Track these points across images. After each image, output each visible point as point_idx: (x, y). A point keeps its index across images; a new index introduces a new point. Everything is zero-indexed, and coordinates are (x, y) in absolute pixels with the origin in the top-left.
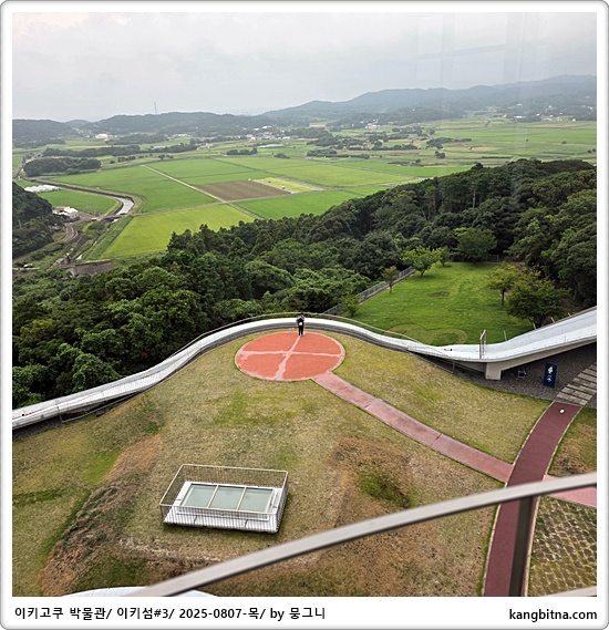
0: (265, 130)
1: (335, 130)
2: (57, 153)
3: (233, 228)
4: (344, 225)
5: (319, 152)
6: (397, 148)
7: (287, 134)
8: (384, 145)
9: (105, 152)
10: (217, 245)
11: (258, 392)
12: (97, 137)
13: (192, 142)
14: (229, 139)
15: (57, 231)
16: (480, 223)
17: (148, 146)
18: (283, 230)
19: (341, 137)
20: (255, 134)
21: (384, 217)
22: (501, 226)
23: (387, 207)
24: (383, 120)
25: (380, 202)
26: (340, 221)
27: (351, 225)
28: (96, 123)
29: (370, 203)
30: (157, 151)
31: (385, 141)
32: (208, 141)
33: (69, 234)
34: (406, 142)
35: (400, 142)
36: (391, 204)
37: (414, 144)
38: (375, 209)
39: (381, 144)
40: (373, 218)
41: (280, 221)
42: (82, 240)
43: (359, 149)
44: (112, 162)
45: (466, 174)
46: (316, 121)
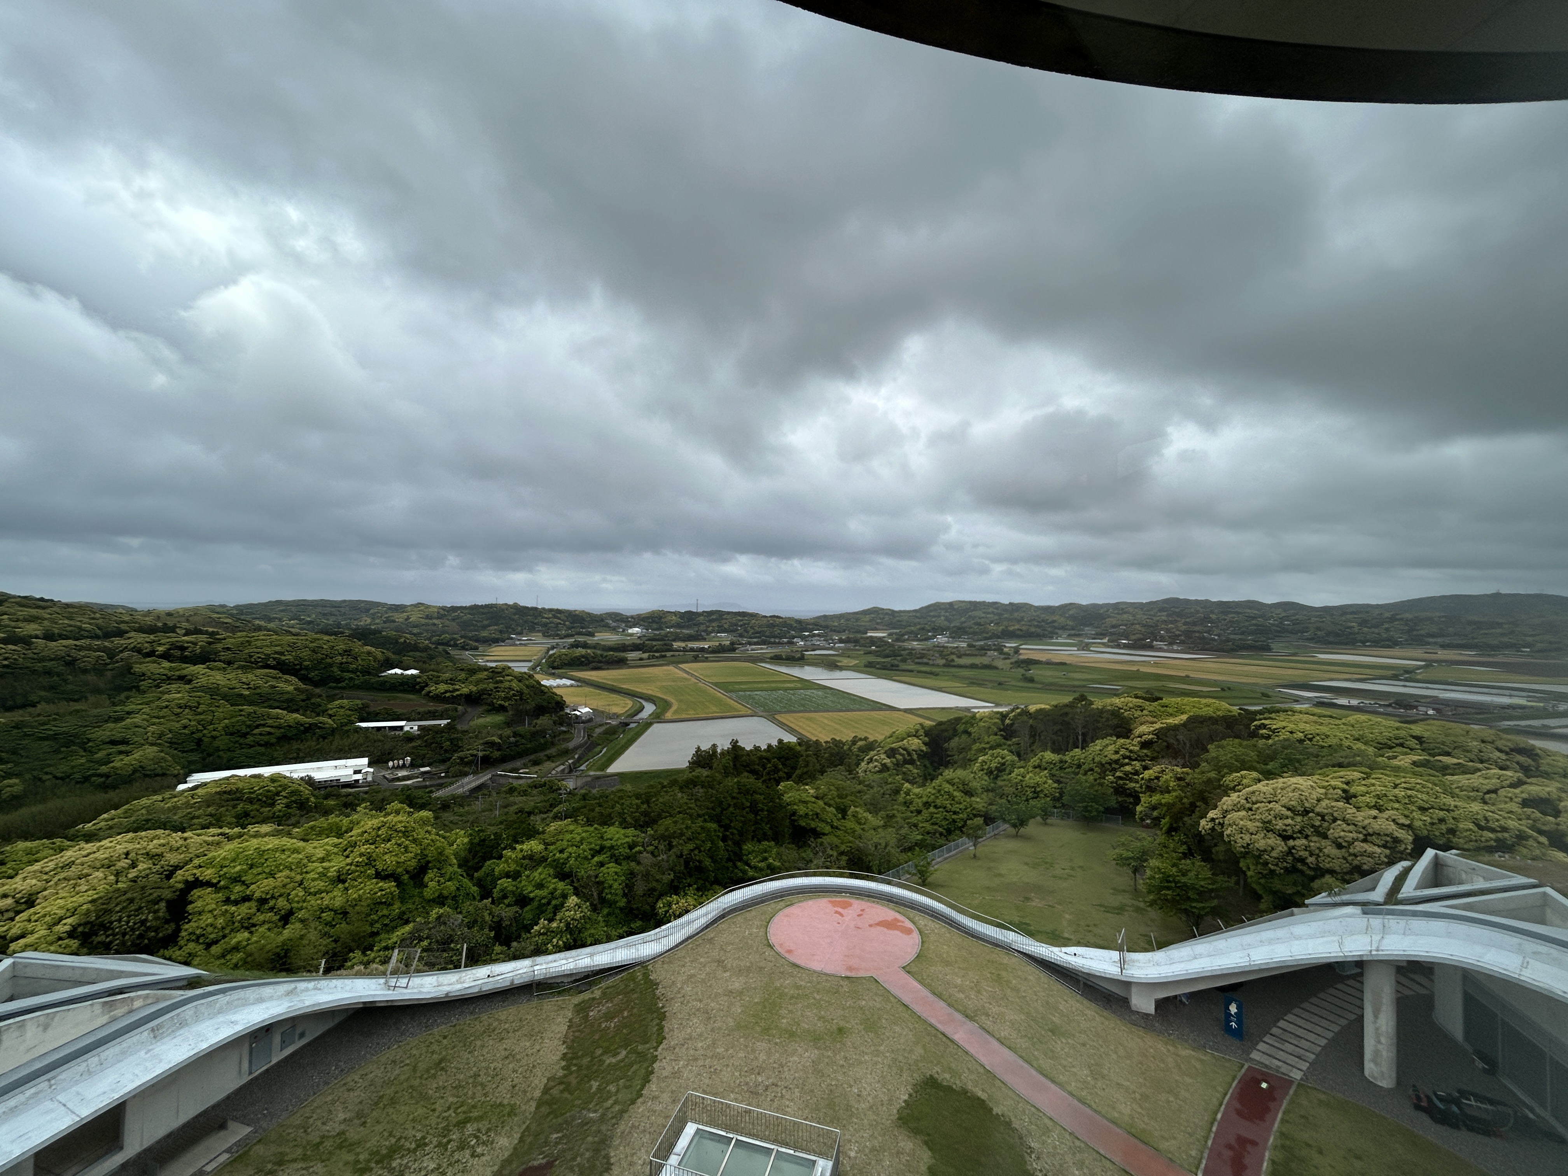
0: (815, 635)
1: (897, 640)
2: (585, 646)
3: (770, 746)
4: (909, 754)
5: (878, 663)
6: (973, 666)
7: (841, 641)
8: (959, 661)
9: (636, 647)
10: (747, 766)
11: (798, 987)
12: (630, 631)
13: (732, 643)
14: (774, 643)
15: (565, 732)
16: (1092, 770)
17: (683, 644)
18: (832, 754)
19: (905, 650)
20: (803, 638)
21: (961, 750)
22: (1120, 778)
23: (964, 737)
24: (957, 633)
25: (955, 730)
26: (905, 749)
27: (919, 755)
28: (632, 617)
29: (943, 731)
30: (692, 650)
31: (960, 657)
32: (750, 644)
33: (578, 738)
34: (985, 660)
35: (977, 660)
36: (969, 734)
37: (996, 663)
38: (950, 739)
39: (953, 660)
40: (947, 750)
41: (826, 742)
42: (590, 747)
43: (927, 664)
44: (641, 659)
45: (1066, 706)
46: (875, 629)
